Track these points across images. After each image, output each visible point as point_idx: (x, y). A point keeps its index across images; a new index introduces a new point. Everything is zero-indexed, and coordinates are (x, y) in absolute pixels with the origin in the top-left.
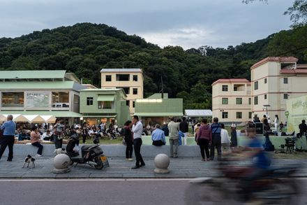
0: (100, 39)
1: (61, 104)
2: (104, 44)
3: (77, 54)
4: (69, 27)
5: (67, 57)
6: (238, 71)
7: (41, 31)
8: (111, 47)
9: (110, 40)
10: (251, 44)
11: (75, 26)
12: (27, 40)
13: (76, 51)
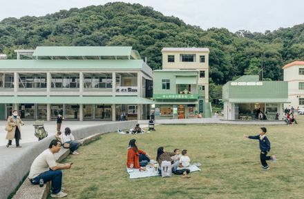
0: (138, 18)
1: (126, 88)
2: (145, 24)
3: (117, 34)
4: (101, 6)
5: (105, 37)
6: (289, 55)
7: (68, 10)
8: (154, 27)
9: (150, 20)
10: (289, 30)
11: (106, 6)
12: (54, 19)
13: (116, 31)
